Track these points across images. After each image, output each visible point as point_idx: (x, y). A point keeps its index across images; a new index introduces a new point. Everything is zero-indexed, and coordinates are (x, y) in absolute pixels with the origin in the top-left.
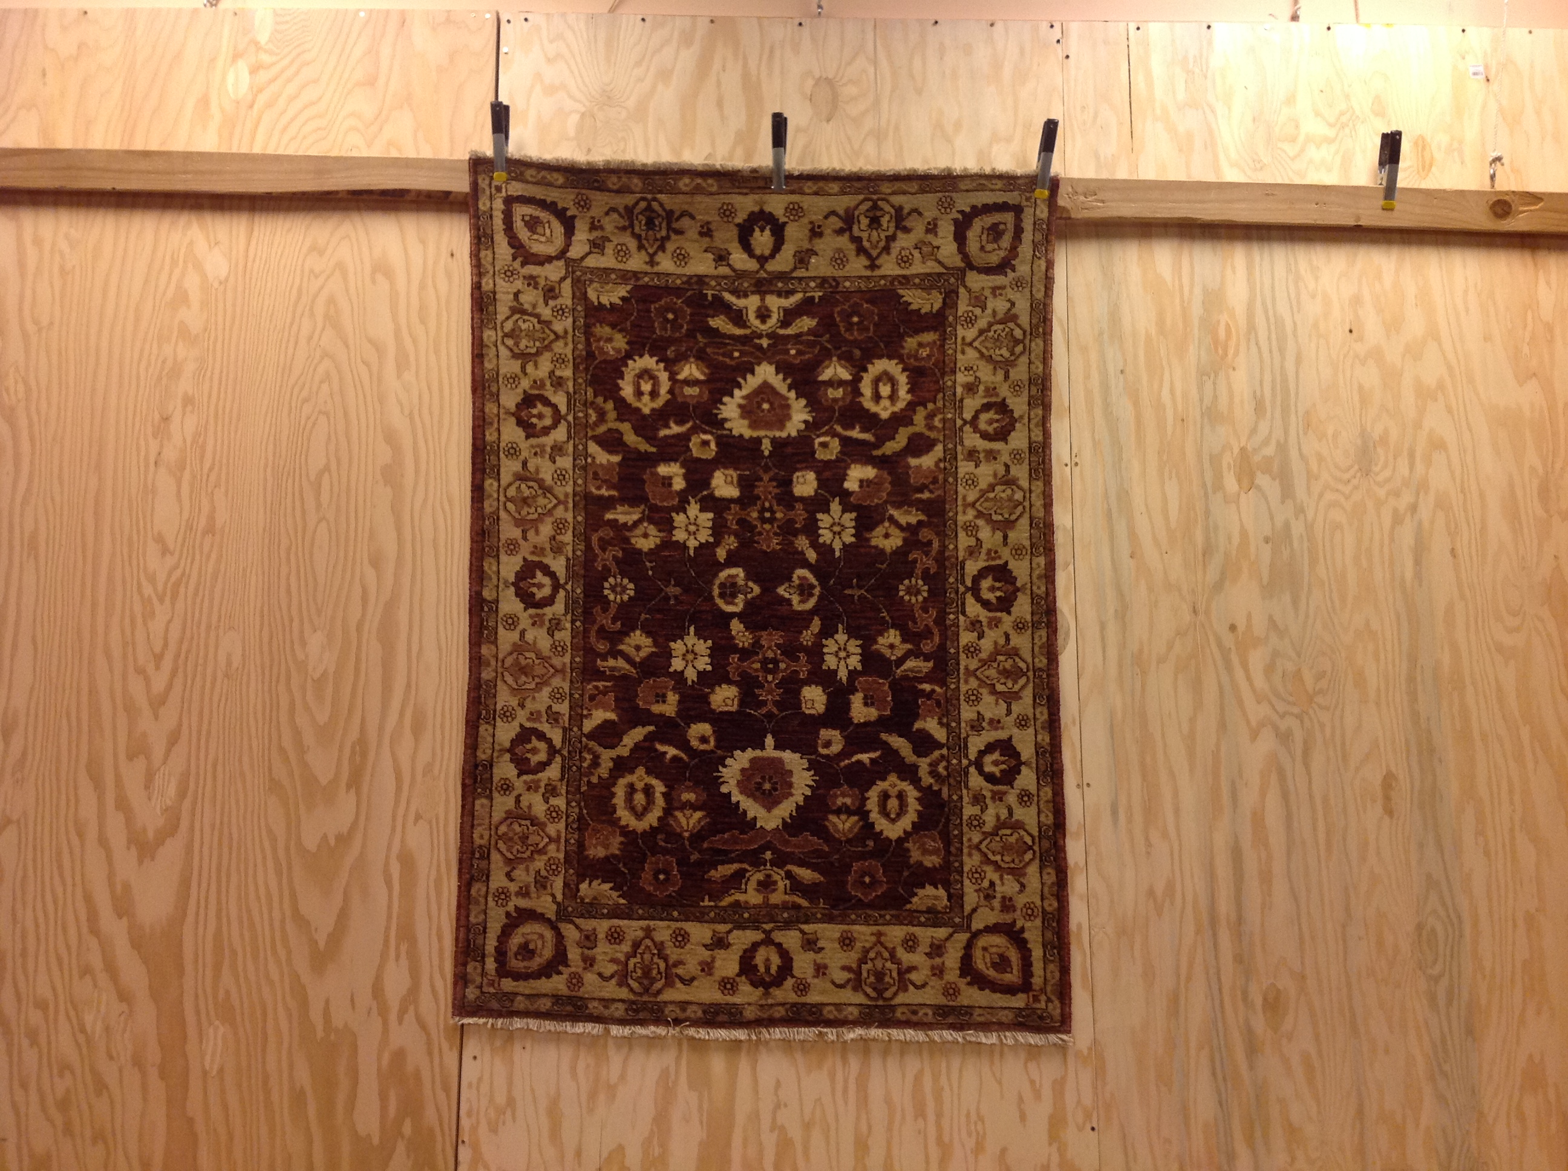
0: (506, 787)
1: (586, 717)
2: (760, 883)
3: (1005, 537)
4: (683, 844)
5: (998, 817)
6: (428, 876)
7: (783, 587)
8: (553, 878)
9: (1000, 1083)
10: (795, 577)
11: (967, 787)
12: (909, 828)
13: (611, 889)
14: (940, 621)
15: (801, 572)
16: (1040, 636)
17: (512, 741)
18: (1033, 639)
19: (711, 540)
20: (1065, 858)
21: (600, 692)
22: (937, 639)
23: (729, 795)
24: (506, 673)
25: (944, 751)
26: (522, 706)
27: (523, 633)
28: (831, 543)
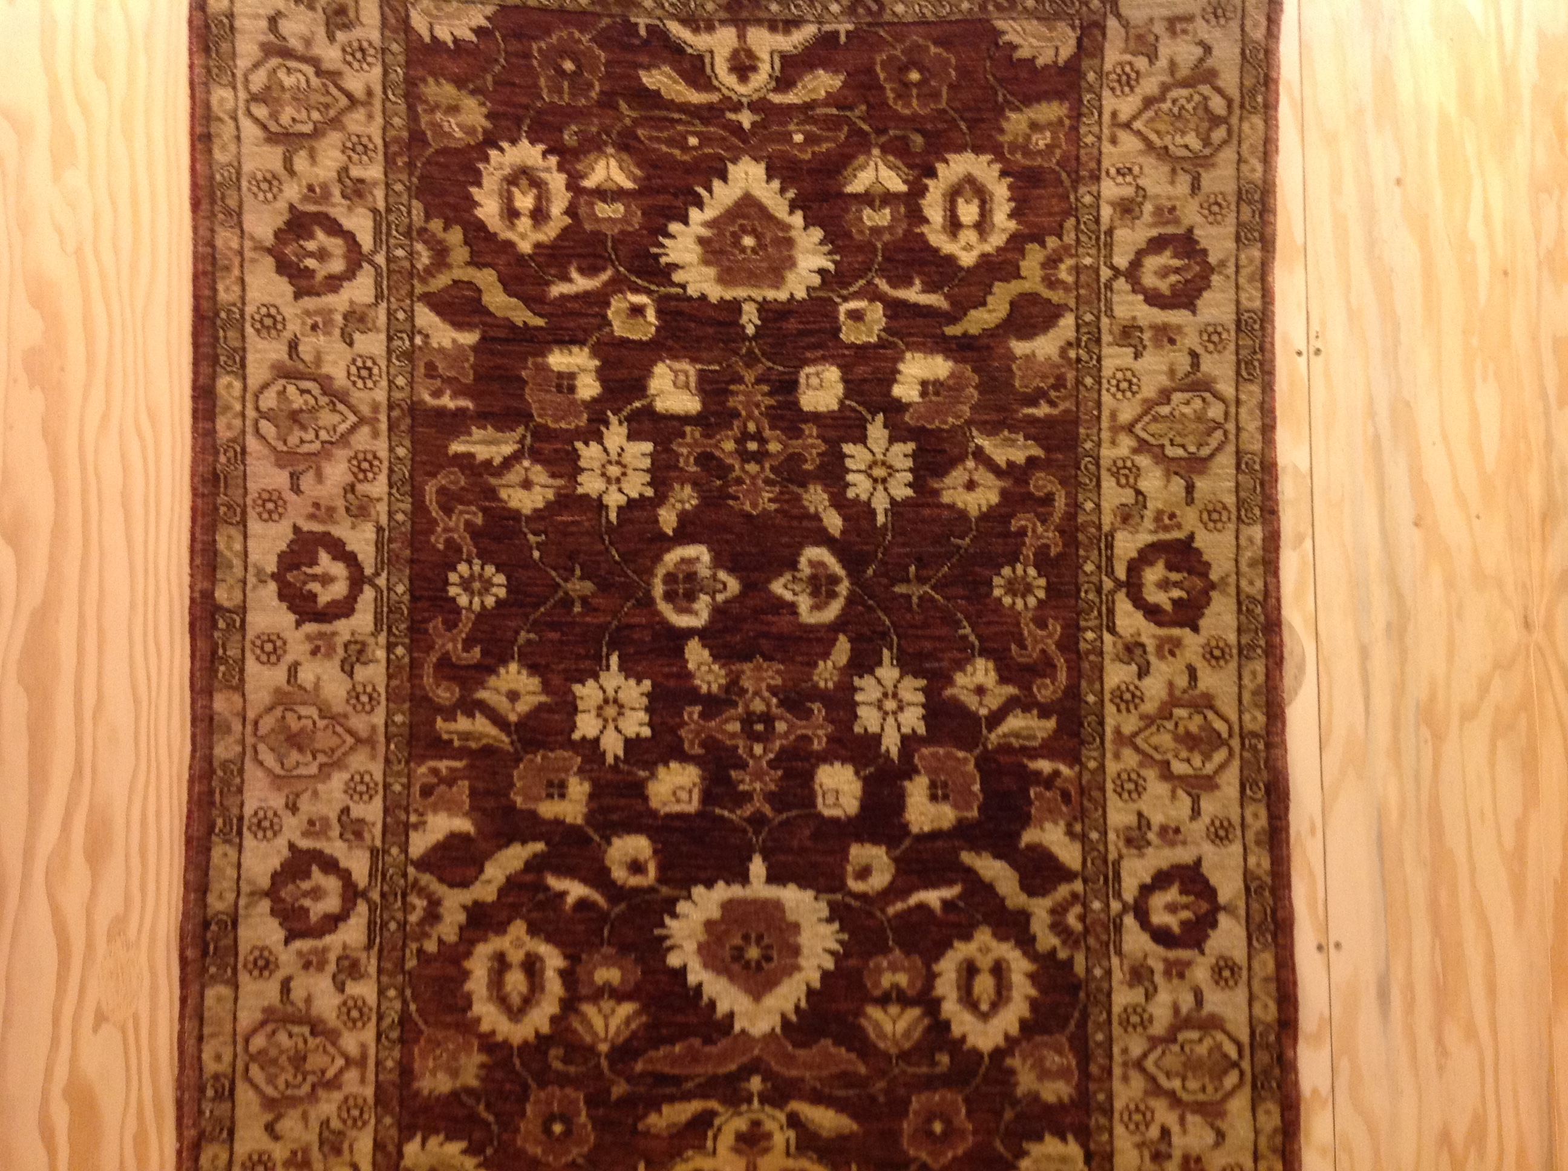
0: (264, 964)
1: (416, 827)
2: (740, 1137)
3: (1190, 489)
4: (598, 1065)
5: (1176, 1009)
6: (122, 1129)
7: (782, 580)
8: (353, 1133)
10: (803, 561)
11: (1119, 953)
12: (1014, 1030)
13: (464, 1152)
14: (1069, 643)
15: (814, 553)
16: (1254, 673)
17: (275, 876)
18: (1240, 677)
19: (649, 492)
20: (1296, 1083)
21: (442, 780)
22: (1062, 676)
23: (682, 971)
24: (262, 747)
25: (1078, 886)
26: (293, 808)
27: (293, 670)
28: (869, 499)
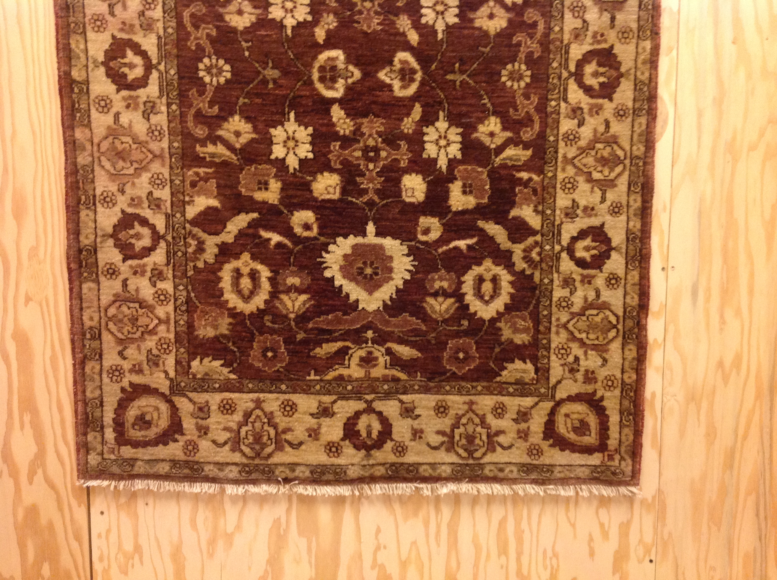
0: (112, 272)
1: (189, 203)
2: (362, 359)
3: (613, 19)
4: (289, 324)
5: (586, 299)
6: (44, 354)
7: (384, 71)
8: (165, 356)
9: (573, 525)
10: (396, 60)
11: (558, 272)
12: (502, 309)
13: (222, 365)
14: (541, 108)
15: (403, 56)
16: (640, 124)
17: (115, 226)
18: (633, 126)
19: (309, 18)
20: (646, 336)
21: (201, 179)
22: (537, 127)
23: (332, 279)
24: (103, 158)
25: (538, 238)
26: (123, 192)
27: (117, 116)
28: (434, 24)
